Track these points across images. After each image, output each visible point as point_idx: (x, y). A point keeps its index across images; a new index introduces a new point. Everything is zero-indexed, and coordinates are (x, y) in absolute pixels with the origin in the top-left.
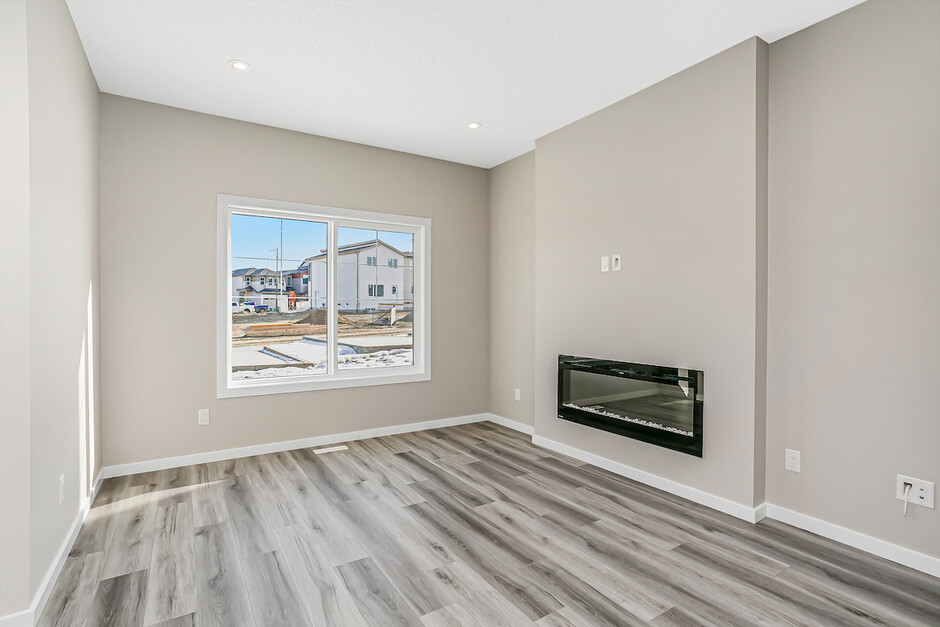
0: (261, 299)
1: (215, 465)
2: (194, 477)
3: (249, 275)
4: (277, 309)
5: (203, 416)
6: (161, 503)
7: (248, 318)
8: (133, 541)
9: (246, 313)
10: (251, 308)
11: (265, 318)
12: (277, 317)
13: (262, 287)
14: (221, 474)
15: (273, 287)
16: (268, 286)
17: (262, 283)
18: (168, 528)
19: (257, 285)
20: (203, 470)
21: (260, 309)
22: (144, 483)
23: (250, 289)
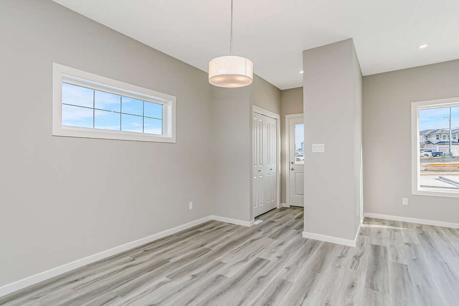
0: (437, 148)
1: (411, 224)
2: (401, 225)
3: (427, 135)
4: (451, 154)
5: (405, 201)
6: (388, 229)
7: (427, 159)
8: (379, 237)
9: (426, 157)
10: (430, 154)
11: (440, 160)
12: (450, 159)
13: (438, 141)
14: (415, 228)
15: (447, 140)
16: (442, 140)
17: (438, 139)
18: (392, 238)
19: (433, 139)
20: (405, 224)
21: (436, 154)
22: (380, 222)
23: (429, 142)
